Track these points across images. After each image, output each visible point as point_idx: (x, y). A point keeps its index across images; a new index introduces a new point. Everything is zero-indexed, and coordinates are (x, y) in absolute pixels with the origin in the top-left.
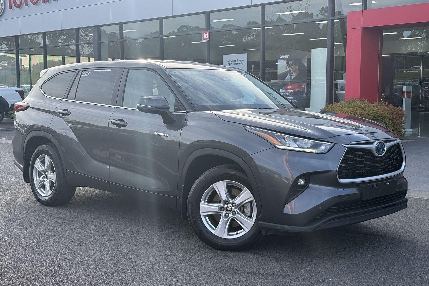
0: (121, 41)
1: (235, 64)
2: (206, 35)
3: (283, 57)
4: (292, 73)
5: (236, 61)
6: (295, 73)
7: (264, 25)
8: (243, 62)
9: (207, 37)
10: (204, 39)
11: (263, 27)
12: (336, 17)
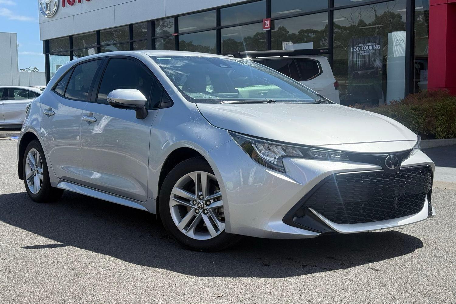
0: (176, 36)
2: (266, 24)
7: (332, 9)
9: (268, 26)
10: (265, 28)
11: (330, 11)
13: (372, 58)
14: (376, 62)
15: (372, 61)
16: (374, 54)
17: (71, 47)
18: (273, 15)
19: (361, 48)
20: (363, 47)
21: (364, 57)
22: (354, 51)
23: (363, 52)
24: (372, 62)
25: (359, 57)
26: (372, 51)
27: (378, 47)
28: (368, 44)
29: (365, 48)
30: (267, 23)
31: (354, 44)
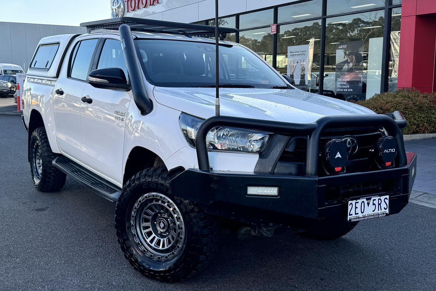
1: (298, 55)
2: (273, 29)
3: (341, 47)
4: (349, 63)
5: (298, 52)
6: (352, 63)
7: (325, 17)
8: (305, 53)
9: (275, 30)
10: (272, 32)
12: (393, 6)
18: (279, 22)
30: (274, 27)
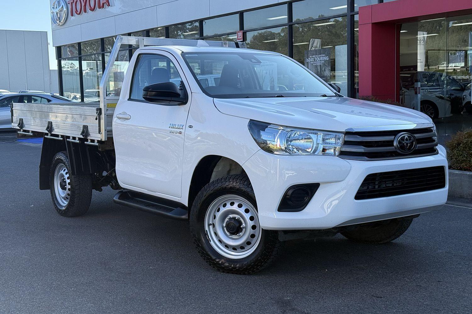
2: (240, 36)
9: (241, 38)
10: (238, 39)
11: (289, 25)
12: (356, 12)
13: (322, 68)
14: (326, 72)
15: (322, 70)
16: (324, 65)
17: (80, 53)
18: (245, 28)
19: (314, 59)
20: (315, 58)
21: (316, 66)
22: (309, 61)
23: (316, 62)
24: (323, 72)
25: (313, 66)
26: (322, 62)
27: (327, 58)
28: (319, 56)
29: (317, 59)
30: (240, 34)
31: (309, 55)
